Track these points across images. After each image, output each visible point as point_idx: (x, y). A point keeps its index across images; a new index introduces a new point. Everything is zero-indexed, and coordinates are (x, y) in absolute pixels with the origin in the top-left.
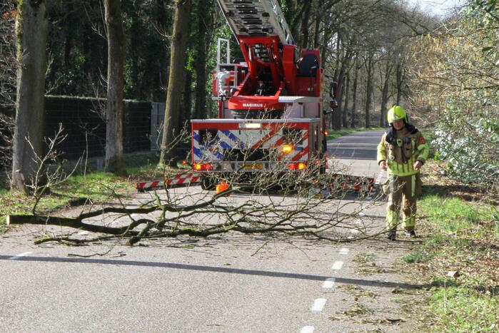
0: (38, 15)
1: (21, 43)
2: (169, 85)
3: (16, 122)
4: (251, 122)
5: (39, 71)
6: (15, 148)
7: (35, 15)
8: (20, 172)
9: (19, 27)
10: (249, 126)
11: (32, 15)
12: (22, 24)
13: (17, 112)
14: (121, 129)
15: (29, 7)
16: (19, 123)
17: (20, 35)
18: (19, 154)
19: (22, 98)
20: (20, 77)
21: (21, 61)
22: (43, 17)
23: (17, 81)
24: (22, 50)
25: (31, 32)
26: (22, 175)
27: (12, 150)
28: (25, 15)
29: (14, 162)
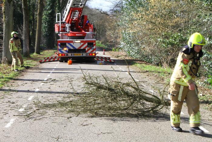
0: (10, 5)
1: (5, 15)
2: (37, 28)
3: (3, 41)
4: (77, 40)
5: (11, 24)
6: (3, 50)
7: (9, 5)
8: (6, 58)
9: (4, 9)
10: (76, 42)
11: (8, 6)
12: (5, 8)
13: (4, 38)
14: (28, 43)
15: (7, 2)
16: (5, 41)
17: (4, 12)
18: (5, 52)
19: (5, 33)
20: (5, 26)
21: (5, 20)
22: (12, 6)
23: (3, 27)
24: (5, 17)
25: (8, 11)
26: (6, 59)
27: (2, 51)
28: (6, 5)
29: (3, 55)
